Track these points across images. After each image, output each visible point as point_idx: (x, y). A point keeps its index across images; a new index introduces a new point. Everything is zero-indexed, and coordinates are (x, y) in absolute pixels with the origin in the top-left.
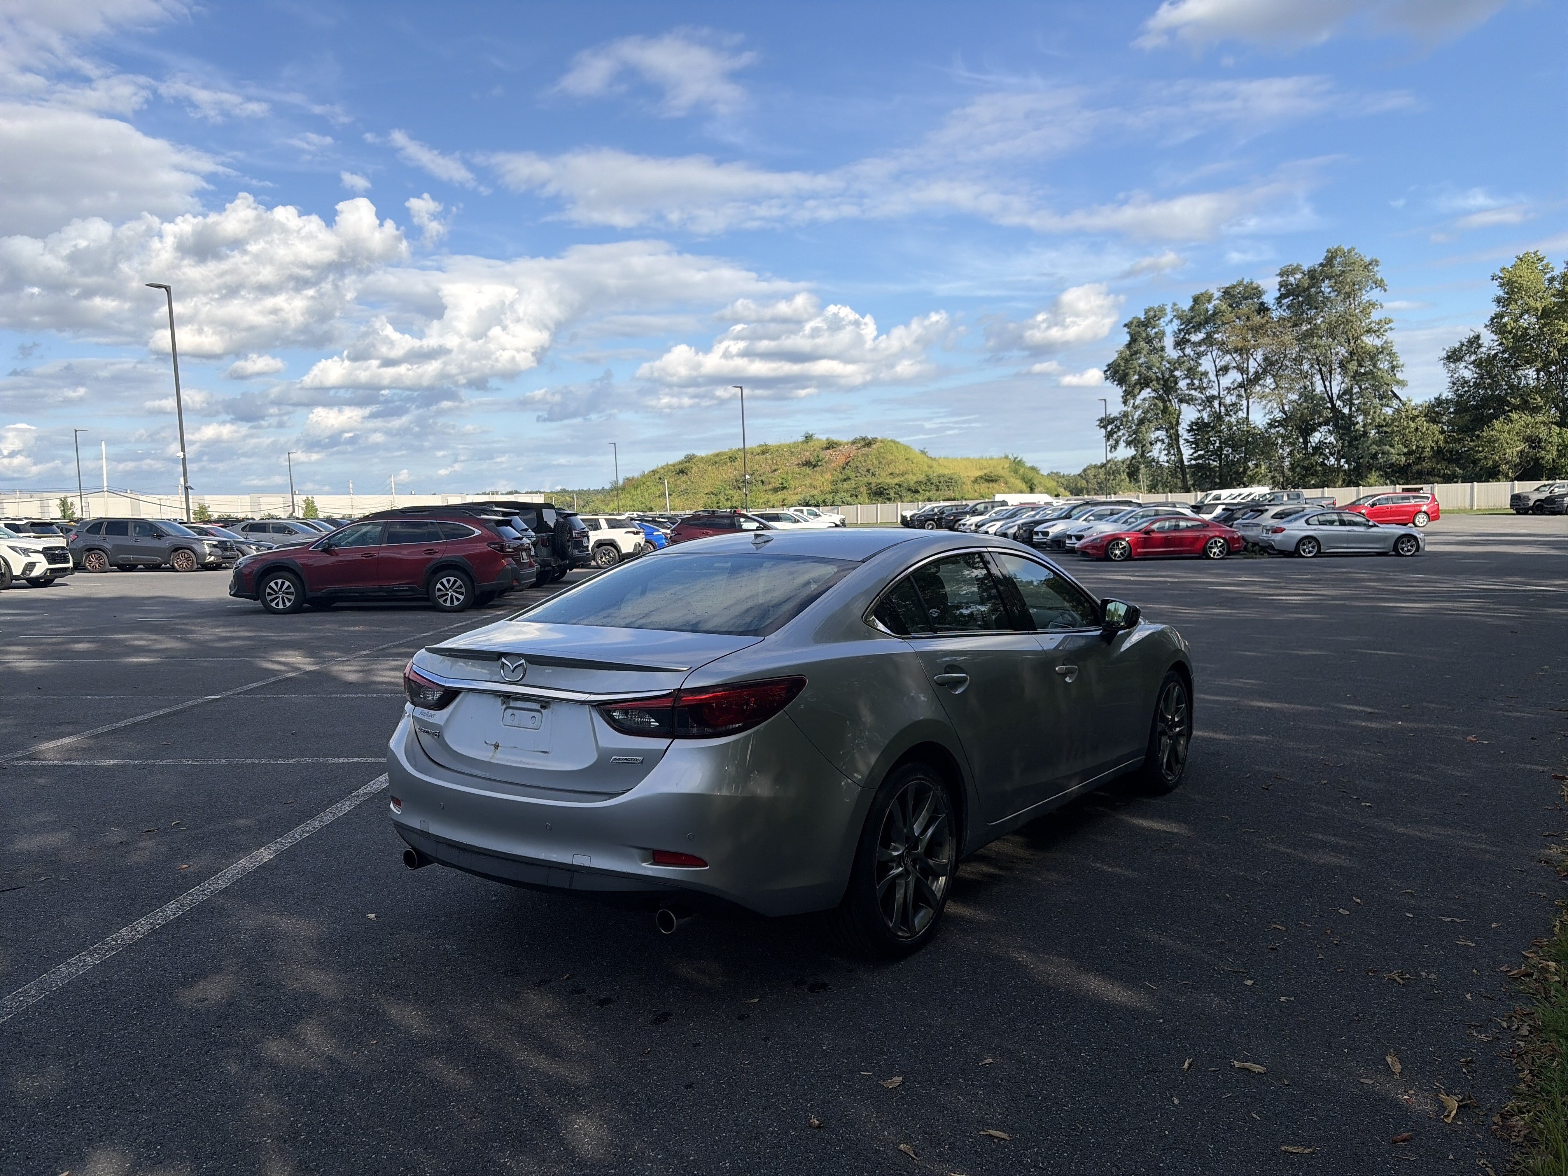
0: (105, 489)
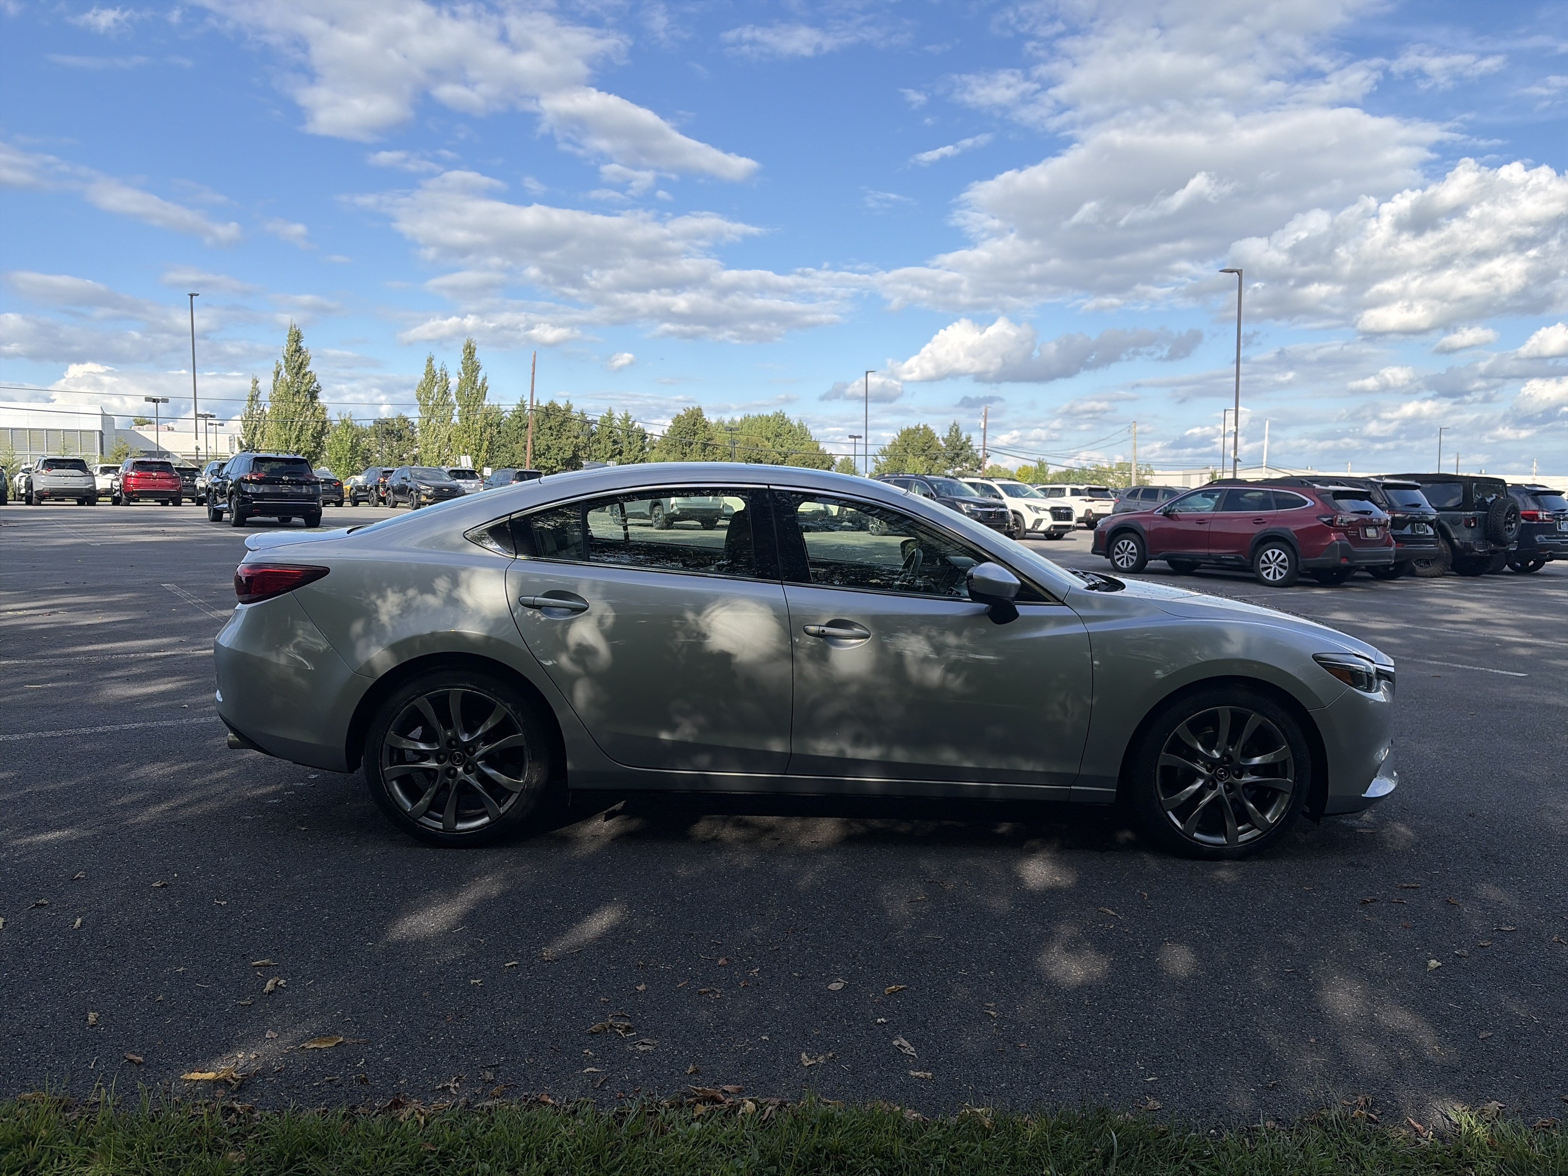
0: (1264, 465)
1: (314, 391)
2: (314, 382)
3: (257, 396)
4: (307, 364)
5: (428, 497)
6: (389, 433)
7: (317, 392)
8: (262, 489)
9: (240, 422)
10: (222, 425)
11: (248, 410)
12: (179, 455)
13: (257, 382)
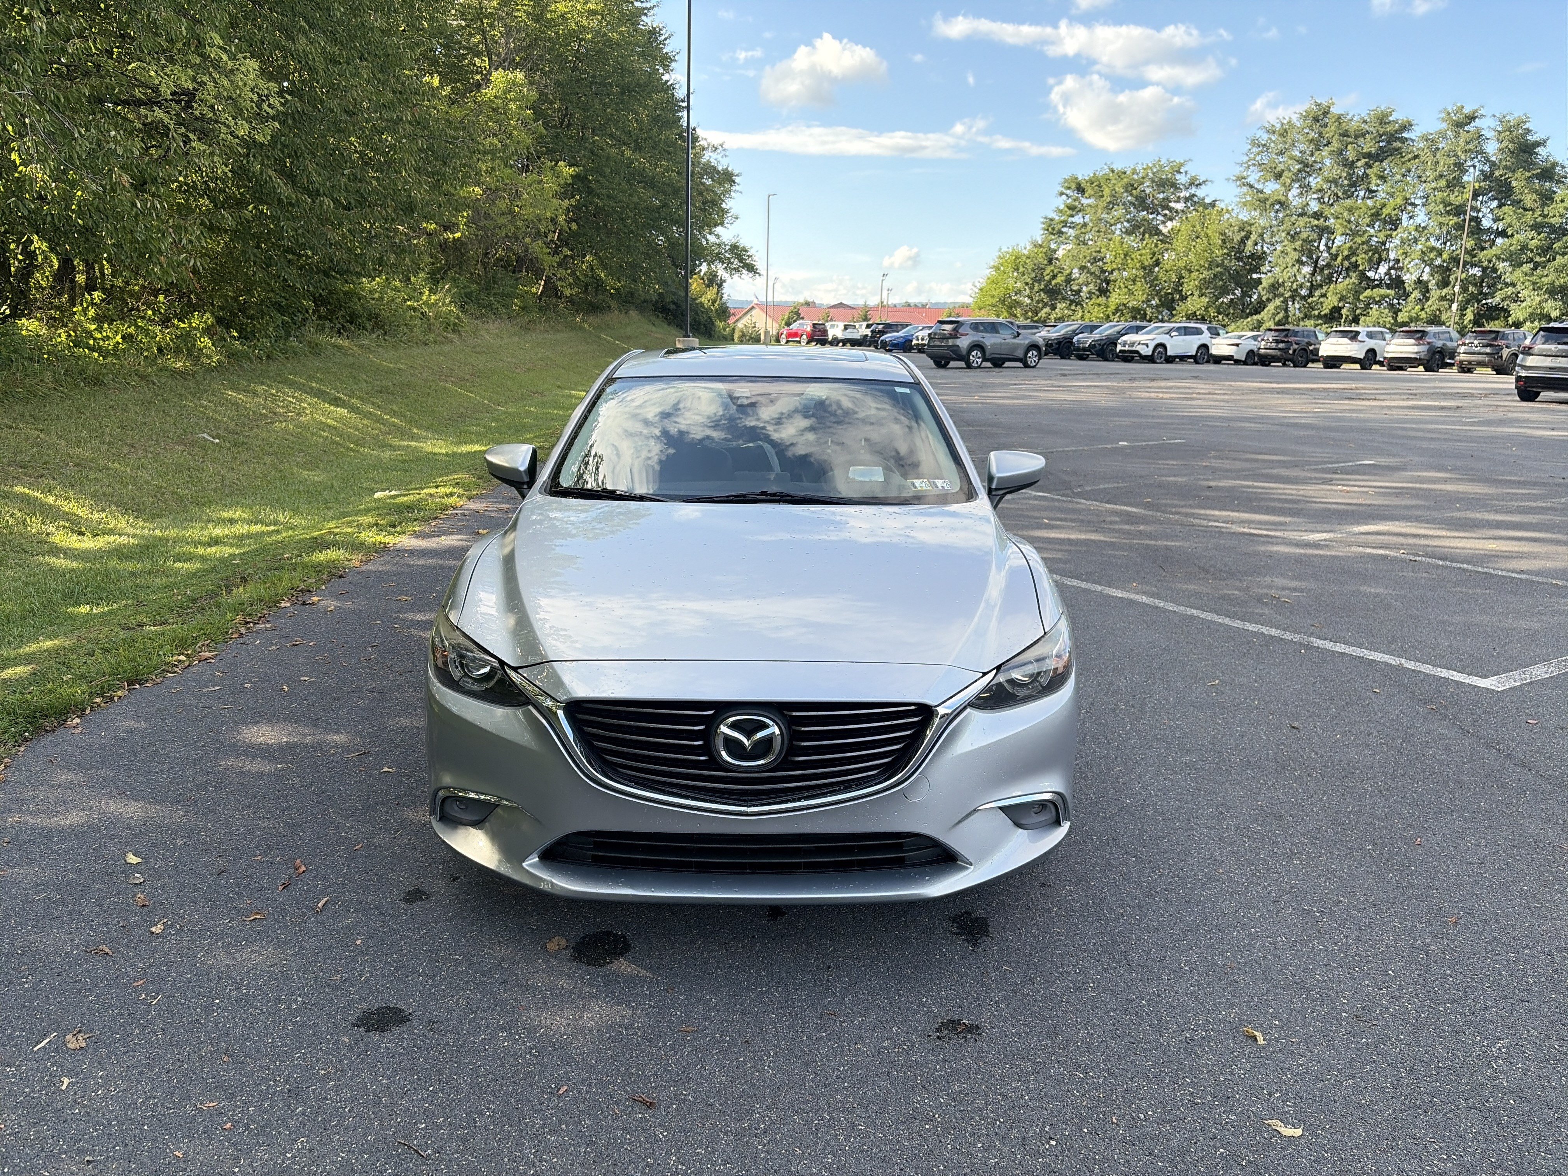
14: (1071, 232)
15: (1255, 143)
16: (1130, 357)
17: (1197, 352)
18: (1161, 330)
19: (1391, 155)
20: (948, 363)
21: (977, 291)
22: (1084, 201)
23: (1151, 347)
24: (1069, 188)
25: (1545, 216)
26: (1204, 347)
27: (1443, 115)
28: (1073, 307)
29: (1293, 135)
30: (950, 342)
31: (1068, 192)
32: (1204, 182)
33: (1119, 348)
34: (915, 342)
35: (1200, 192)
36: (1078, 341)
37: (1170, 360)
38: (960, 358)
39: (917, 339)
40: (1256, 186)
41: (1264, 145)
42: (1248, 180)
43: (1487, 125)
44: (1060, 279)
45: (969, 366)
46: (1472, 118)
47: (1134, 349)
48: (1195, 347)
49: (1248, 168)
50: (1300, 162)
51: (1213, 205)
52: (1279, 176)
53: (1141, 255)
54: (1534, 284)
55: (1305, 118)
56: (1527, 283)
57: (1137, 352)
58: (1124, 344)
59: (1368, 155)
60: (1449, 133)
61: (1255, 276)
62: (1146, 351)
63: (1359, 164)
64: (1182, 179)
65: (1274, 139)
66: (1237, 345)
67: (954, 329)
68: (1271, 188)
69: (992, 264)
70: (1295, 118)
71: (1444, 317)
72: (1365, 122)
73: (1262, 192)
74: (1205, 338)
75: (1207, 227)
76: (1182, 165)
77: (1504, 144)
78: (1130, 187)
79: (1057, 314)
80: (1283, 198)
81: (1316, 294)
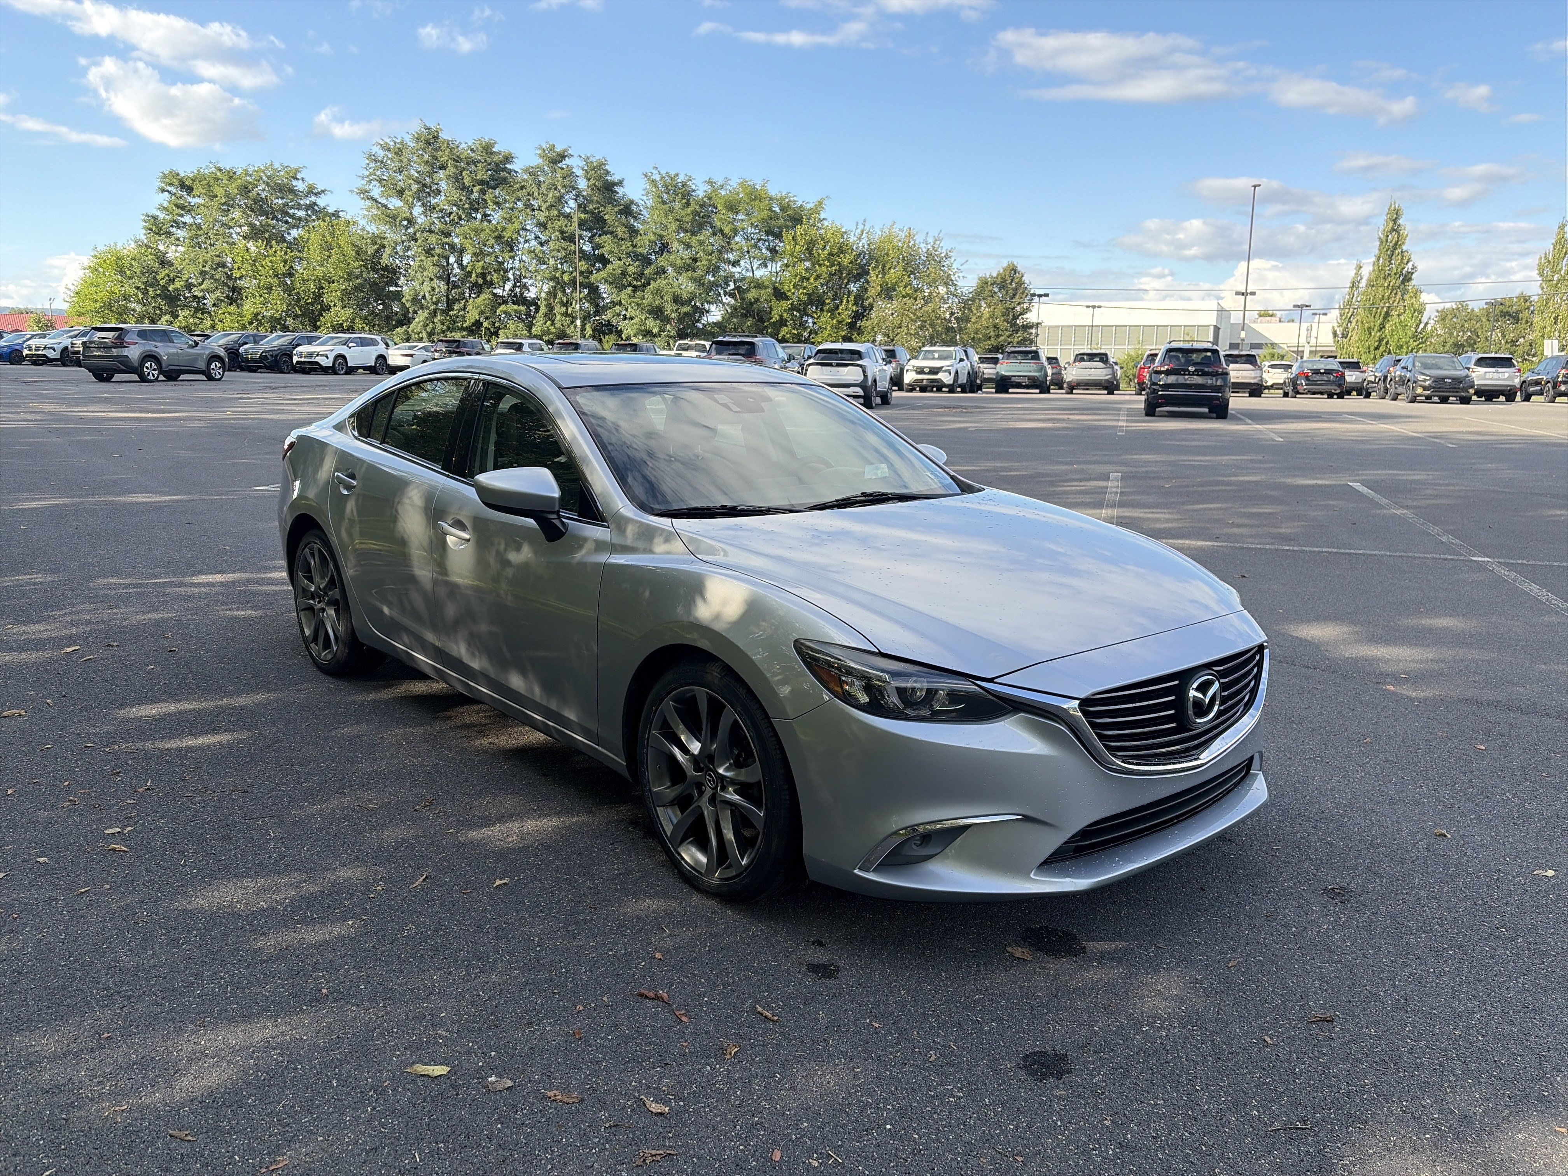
1: (1409, 273)
2: (1408, 262)
3: (1359, 282)
4: (1403, 243)
5: (1425, 388)
6: (1504, 314)
7: (1412, 273)
8: (1172, 379)
9: (1337, 311)
10: (1325, 314)
11: (1347, 297)
12: (1284, 346)
13: (1361, 267)
14: (180, 233)
15: (372, 158)
16: (311, 368)
17: (376, 363)
18: (335, 341)
19: (501, 183)
20: (112, 376)
21: (72, 295)
22: (194, 201)
23: (331, 359)
24: (171, 184)
25: (635, 246)
26: (382, 358)
27: (539, 152)
28: (199, 315)
29: (406, 155)
30: (115, 352)
31: (169, 188)
32: (323, 191)
33: (295, 359)
34: (26, 352)
35: (321, 202)
36: (247, 353)
37: (351, 371)
38: (130, 369)
39: (30, 349)
40: (380, 200)
41: (382, 162)
42: (371, 194)
43: (575, 163)
44: (178, 284)
45: (143, 379)
46: (562, 156)
47: (313, 360)
48: (374, 357)
49: (370, 182)
50: (417, 182)
51: (336, 215)
52: (400, 193)
53: (271, 262)
54: (638, 305)
55: (417, 139)
56: (633, 305)
57: (317, 363)
58: (300, 355)
59: (481, 182)
60: (546, 168)
61: (392, 289)
62: (326, 362)
63: (475, 189)
64: (300, 186)
65: (390, 156)
66: (411, 356)
67: (119, 337)
68: (395, 203)
69: (86, 264)
70: (408, 139)
71: (568, 331)
72: (473, 150)
73: (386, 207)
74: (381, 349)
75: (338, 239)
76: (297, 171)
77: (592, 182)
78: (245, 190)
79: (180, 322)
80: (408, 214)
81: (456, 308)
